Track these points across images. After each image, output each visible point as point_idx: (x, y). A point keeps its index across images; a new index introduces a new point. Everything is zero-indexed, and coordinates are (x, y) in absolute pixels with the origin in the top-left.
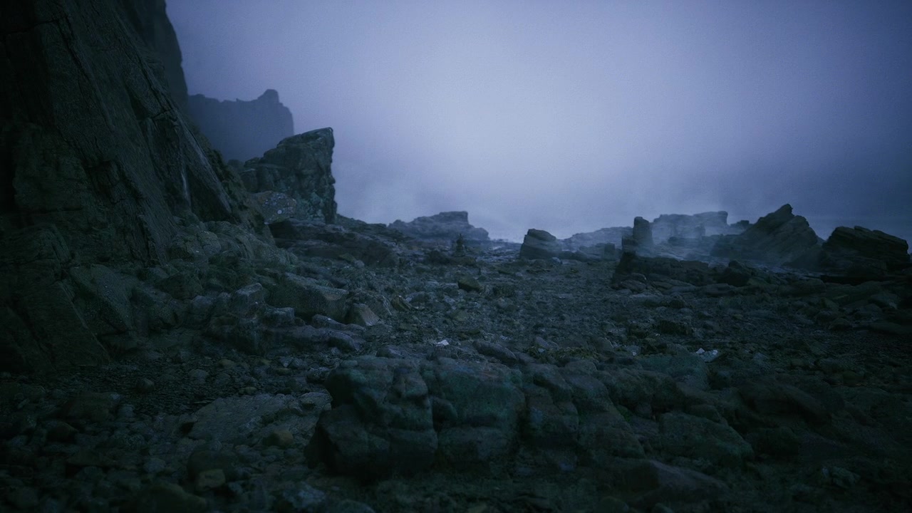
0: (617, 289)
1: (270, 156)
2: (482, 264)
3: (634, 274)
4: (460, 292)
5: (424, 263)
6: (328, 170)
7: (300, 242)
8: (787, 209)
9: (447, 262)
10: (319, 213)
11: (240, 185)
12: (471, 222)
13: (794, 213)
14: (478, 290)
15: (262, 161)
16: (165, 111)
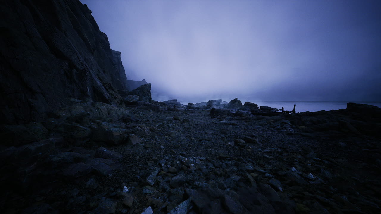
0: (213, 118)
1: (138, 89)
2: (180, 110)
3: (217, 114)
4: (174, 121)
5: (167, 110)
6: (150, 91)
7: (139, 106)
8: (237, 99)
9: (172, 110)
10: (148, 100)
11: (116, 92)
12: (177, 101)
13: (238, 100)
14: (179, 120)
15: (136, 89)
16: (85, 69)
